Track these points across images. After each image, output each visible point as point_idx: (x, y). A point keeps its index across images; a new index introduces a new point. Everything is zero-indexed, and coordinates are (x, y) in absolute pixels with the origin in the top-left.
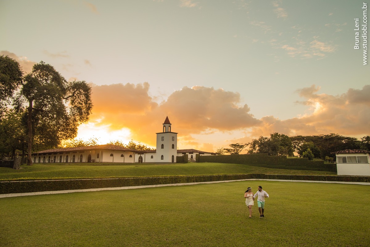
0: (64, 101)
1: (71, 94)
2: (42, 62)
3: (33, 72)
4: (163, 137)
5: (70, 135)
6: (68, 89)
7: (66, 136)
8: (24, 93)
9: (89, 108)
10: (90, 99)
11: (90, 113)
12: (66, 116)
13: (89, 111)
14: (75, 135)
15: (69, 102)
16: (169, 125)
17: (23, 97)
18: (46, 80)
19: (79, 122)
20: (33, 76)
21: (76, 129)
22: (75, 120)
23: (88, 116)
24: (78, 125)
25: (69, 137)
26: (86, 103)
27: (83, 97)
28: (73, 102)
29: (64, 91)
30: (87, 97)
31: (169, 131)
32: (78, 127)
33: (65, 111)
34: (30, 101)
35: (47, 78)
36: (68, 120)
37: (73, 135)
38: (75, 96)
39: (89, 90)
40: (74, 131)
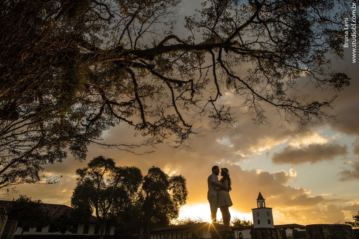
0: (168, 190)
1: (172, 185)
2: (153, 166)
3: (148, 174)
4: (258, 213)
5: (174, 216)
6: (171, 182)
7: (172, 217)
8: (144, 189)
9: (186, 195)
10: (186, 188)
11: (187, 199)
12: (170, 202)
13: (186, 197)
14: (177, 216)
15: (172, 190)
16: (263, 200)
17: (143, 192)
18: (156, 178)
19: (179, 206)
20: (149, 177)
21: (178, 211)
22: (177, 204)
23: (185, 201)
24: (179, 208)
25: (173, 217)
26: (183, 192)
27: (180, 187)
28: (174, 192)
29: (167, 183)
30: (184, 187)
31: (264, 207)
32: (179, 210)
33: (170, 198)
34: (147, 193)
35: (157, 176)
36: (172, 204)
37: (176, 216)
38: (175, 187)
39: (184, 181)
40: (176, 213)
